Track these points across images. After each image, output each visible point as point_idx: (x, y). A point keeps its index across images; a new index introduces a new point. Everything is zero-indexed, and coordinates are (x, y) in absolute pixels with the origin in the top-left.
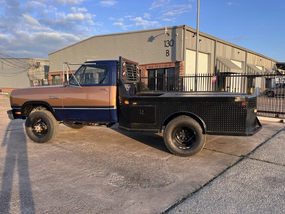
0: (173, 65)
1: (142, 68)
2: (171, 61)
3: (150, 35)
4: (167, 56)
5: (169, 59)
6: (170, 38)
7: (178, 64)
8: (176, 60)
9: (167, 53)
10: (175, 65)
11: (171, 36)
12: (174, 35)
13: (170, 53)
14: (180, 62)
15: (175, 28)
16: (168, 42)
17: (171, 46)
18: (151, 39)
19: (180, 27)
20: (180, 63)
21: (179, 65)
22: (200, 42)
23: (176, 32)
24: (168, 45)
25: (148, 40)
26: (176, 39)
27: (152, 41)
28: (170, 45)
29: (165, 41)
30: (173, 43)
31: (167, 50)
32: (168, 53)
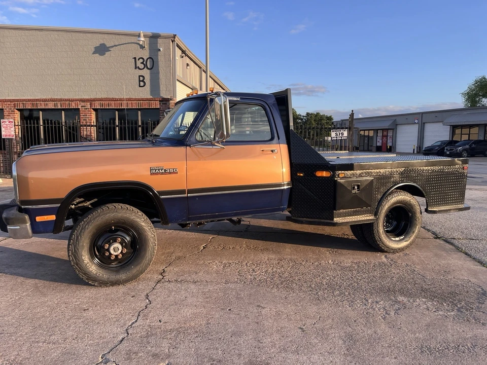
0: (156, 105)
1: (82, 107)
2: (151, 97)
3: (98, 41)
4: (140, 86)
5: (145, 93)
6: (146, 54)
7: (166, 104)
8: (159, 94)
9: (140, 81)
10: (160, 104)
11: (148, 50)
12: (154, 50)
13: (147, 80)
15: (154, 37)
16: (141, 60)
17: (148, 69)
18: (101, 50)
19: (166, 37)
20: (171, 101)
21: (169, 106)
22: (188, 68)
23: (159, 45)
24: (142, 66)
25: (93, 50)
26: (159, 56)
27: (104, 54)
28: (146, 66)
29: (135, 58)
30: (152, 64)
31: (140, 76)
32: (143, 81)
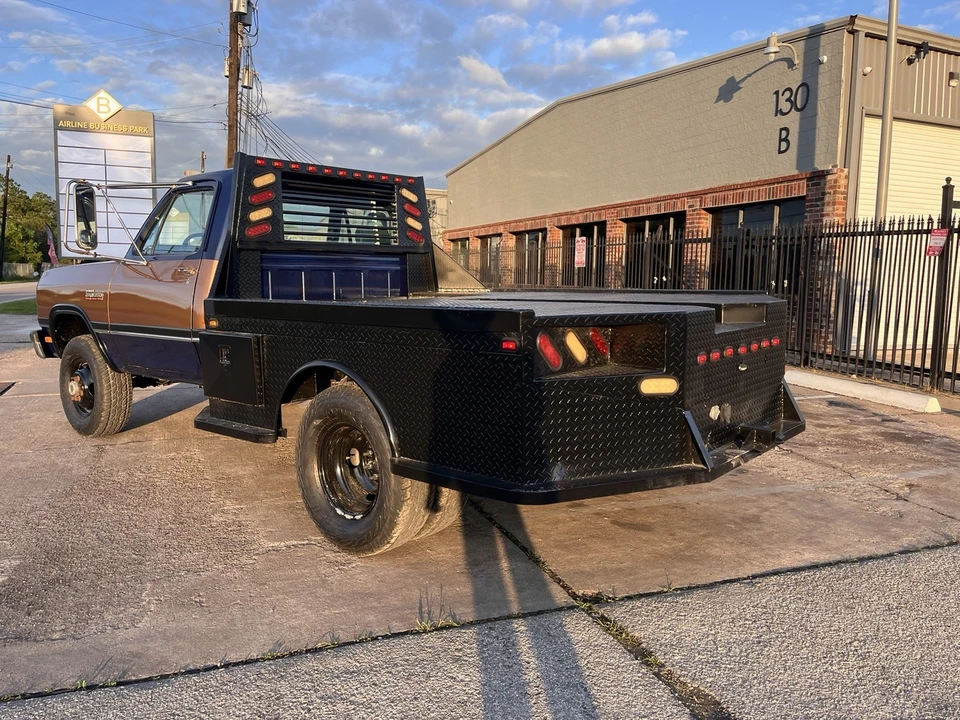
0: (801, 189)
1: (690, 207)
2: (796, 172)
3: (721, 75)
4: (780, 152)
5: (787, 165)
6: (794, 79)
7: (819, 184)
8: (813, 165)
9: (781, 140)
10: (808, 186)
11: (801, 69)
12: (812, 63)
13: (794, 138)
14: (828, 173)
15: (816, 33)
16: (788, 94)
17: (797, 110)
18: (728, 90)
19: (837, 28)
20: (829, 177)
21: (824, 189)
22: (953, 83)
23: (821, 49)
24: (785, 106)
25: (717, 93)
26: (820, 77)
27: (732, 97)
28: (793, 104)
29: (777, 93)
30: (805, 99)
31: (781, 130)
32: (786, 140)
